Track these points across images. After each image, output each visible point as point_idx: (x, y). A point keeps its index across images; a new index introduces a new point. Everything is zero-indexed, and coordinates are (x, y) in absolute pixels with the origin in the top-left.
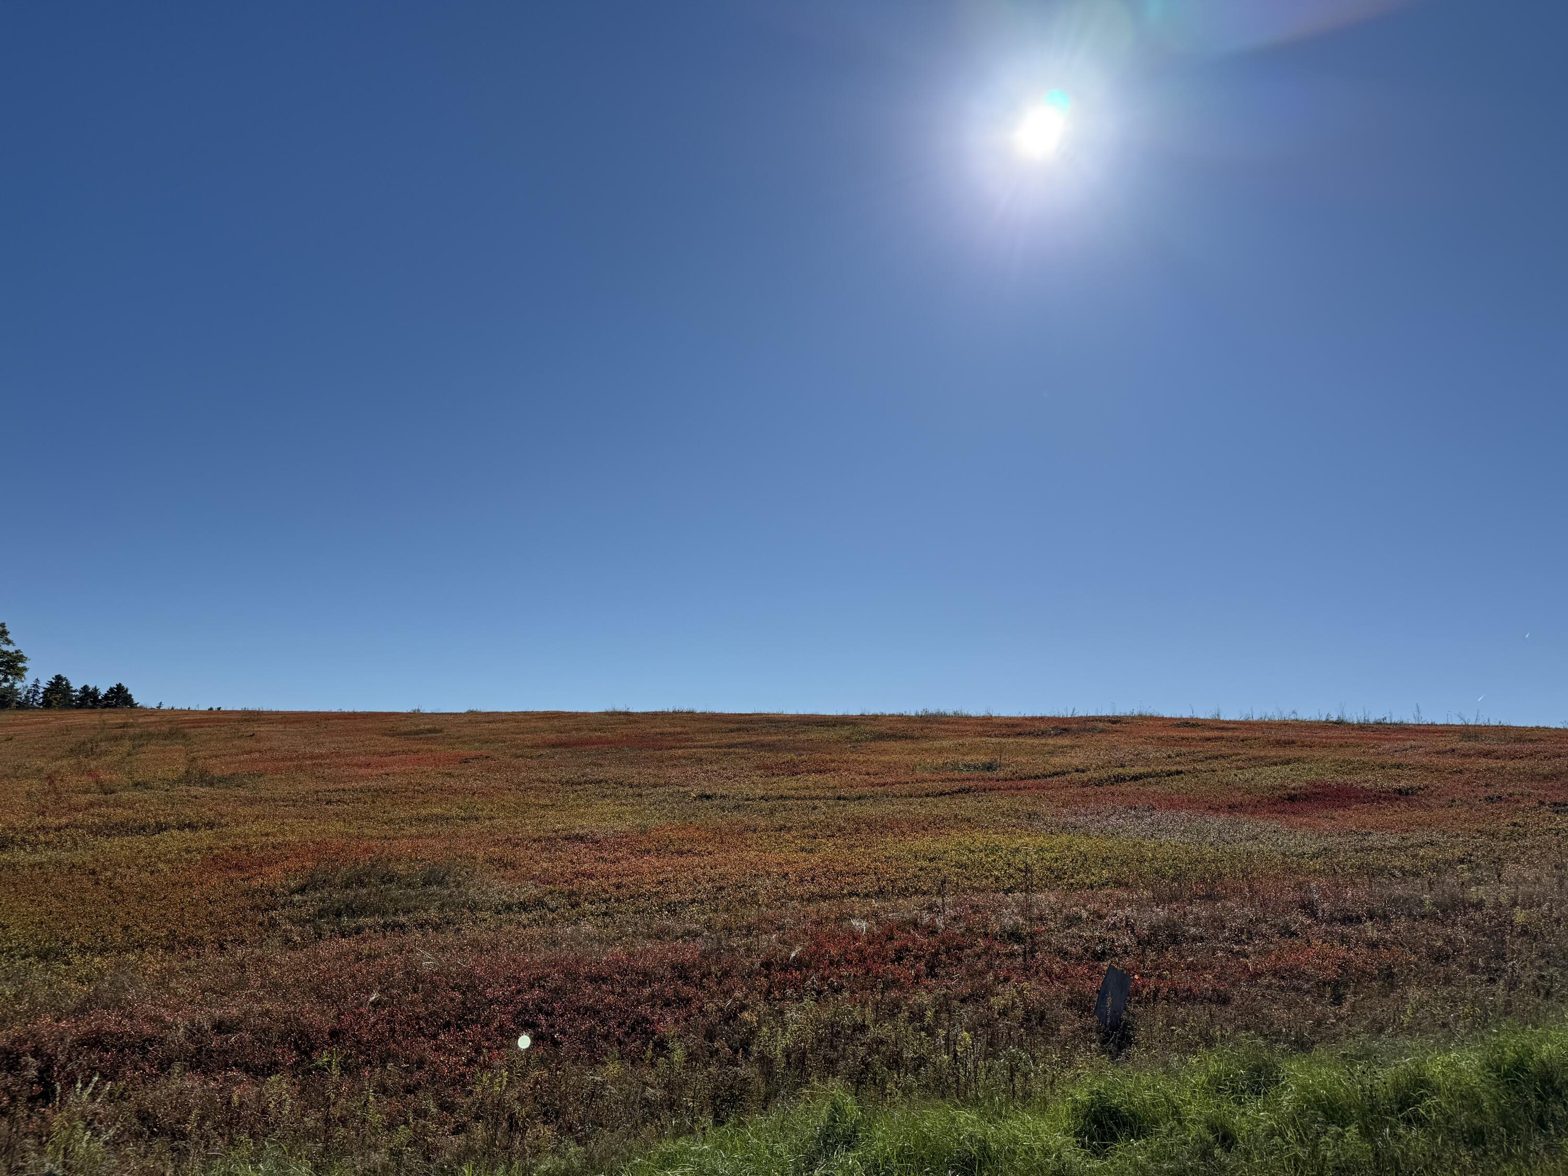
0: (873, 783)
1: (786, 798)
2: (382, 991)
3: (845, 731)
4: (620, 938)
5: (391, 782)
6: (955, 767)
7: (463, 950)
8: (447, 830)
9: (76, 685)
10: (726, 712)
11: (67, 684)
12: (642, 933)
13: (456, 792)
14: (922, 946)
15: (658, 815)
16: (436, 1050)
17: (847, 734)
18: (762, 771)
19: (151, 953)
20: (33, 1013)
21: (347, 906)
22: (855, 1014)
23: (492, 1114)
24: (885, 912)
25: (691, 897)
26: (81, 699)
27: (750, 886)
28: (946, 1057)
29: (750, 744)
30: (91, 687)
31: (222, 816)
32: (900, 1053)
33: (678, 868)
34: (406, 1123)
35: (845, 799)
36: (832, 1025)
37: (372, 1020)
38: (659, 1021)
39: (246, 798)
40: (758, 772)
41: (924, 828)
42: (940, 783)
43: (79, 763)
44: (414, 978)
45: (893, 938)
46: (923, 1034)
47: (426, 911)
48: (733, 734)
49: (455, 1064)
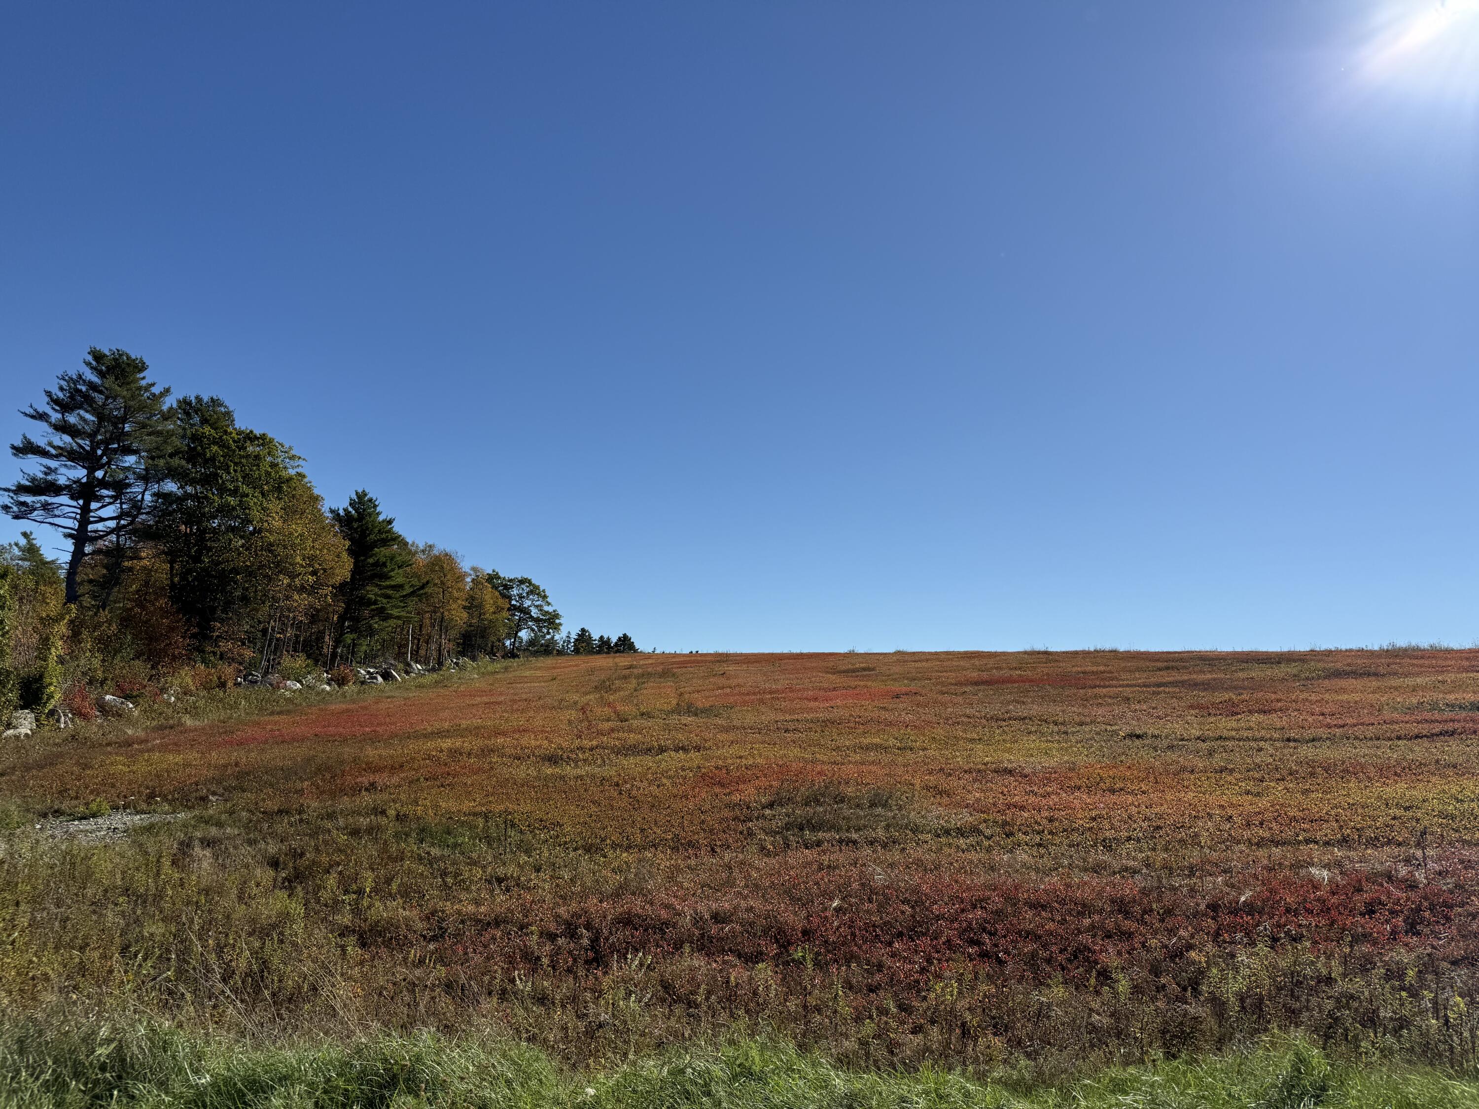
0: (1329, 724)
1: (1226, 739)
2: (843, 899)
3: (1293, 669)
4: (1057, 869)
5: (835, 714)
6: (1434, 707)
7: (909, 868)
8: (886, 758)
9: (596, 636)
10: (1153, 650)
11: (589, 635)
12: (1077, 866)
13: (890, 724)
14: (1399, 900)
15: (1086, 753)
16: (892, 956)
17: (1295, 671)
18: (1197, 711)
19: (662, 852)
20: (584, 895)
21: (808, 821)
22: (1319, 965)
23: (946, 1020)
24: (1351, 861)
25: (1126, 834)
26: (599, 646)
27: (1190, 827)
28: (1434, 1021)
29: (1183, 683)
30: (606, 637)
31: (706, 741)
32: (1375, 1011)
33: (1111, 806)
34: (870, 1017)
35: (1295, 740)
36: (1292, 973)
37: (836, 923)
38: (1101, 951)
39: (723, 726)
40: (1192, 712)
41: (1396, 774)
42: (1415, 724)
43: (602, 697)
44: (869, 891)
45: (1362, 890)
46: (1404, 994)
47: (874, 830)
48: (1161, 673)
49: (910, 970)
